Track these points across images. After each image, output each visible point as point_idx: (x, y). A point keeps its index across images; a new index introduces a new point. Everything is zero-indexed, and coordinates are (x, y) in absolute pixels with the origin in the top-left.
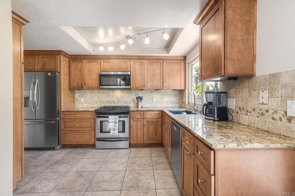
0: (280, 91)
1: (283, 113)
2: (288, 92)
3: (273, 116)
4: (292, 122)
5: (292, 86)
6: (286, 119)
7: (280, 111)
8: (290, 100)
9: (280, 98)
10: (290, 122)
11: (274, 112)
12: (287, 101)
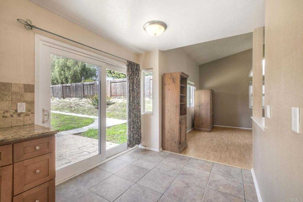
0: (11, 96)
1: (14, 111)
2: (18, 97)
3: (3, 115)
4: (21, 116)
5: (20, 94)
6: (16, 115)
7: (11, 111)
8: (19, 102)
9: (10, 102)
10: (20, 116)
11: (5, 112)
12: (18, 103)
